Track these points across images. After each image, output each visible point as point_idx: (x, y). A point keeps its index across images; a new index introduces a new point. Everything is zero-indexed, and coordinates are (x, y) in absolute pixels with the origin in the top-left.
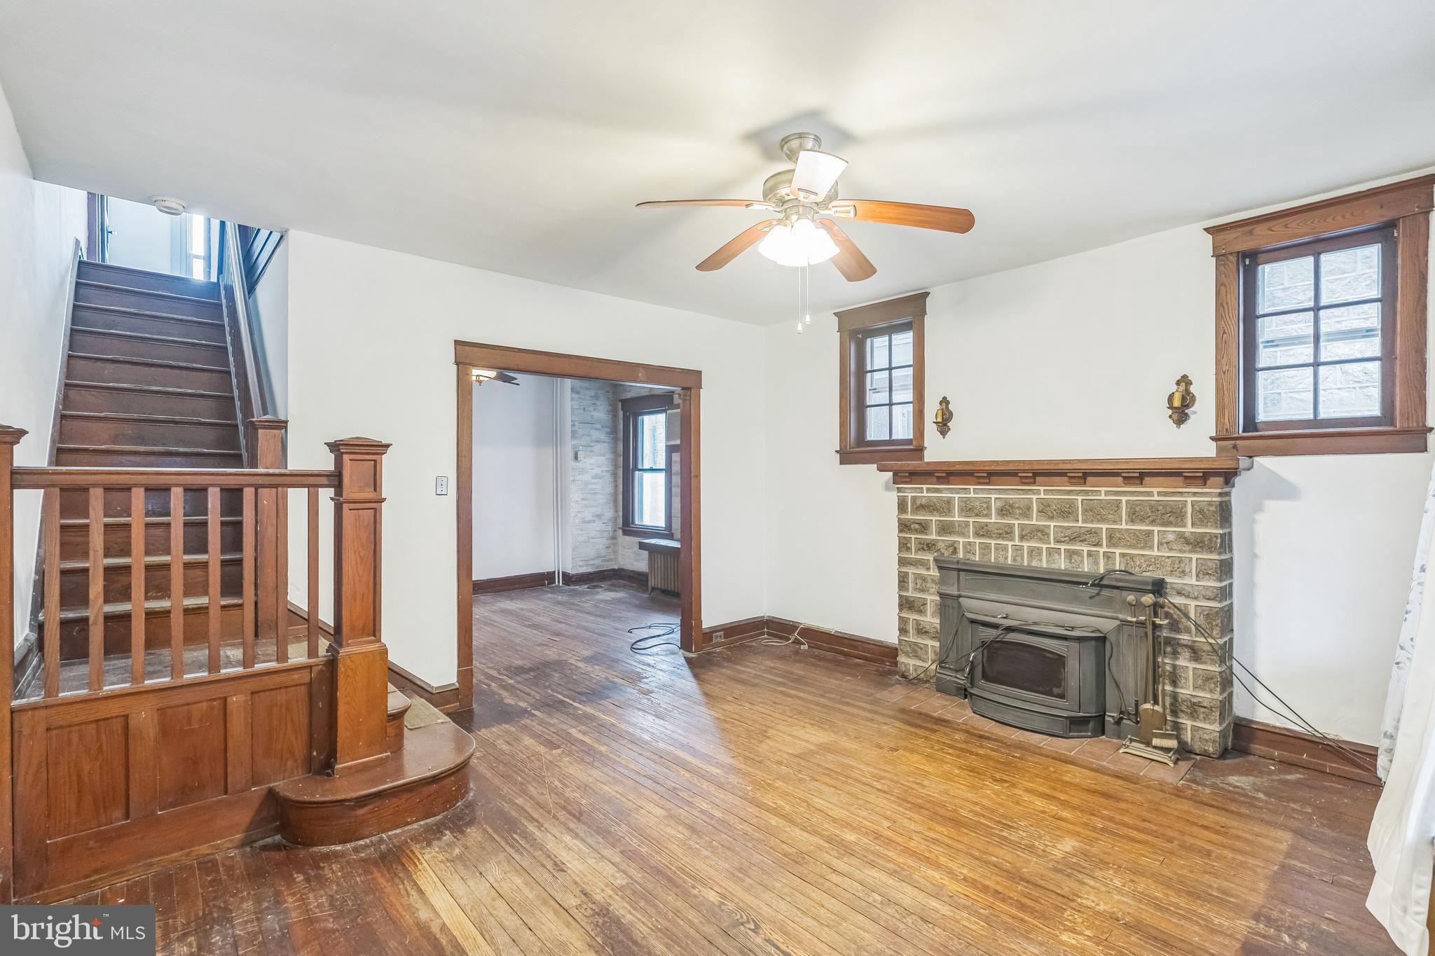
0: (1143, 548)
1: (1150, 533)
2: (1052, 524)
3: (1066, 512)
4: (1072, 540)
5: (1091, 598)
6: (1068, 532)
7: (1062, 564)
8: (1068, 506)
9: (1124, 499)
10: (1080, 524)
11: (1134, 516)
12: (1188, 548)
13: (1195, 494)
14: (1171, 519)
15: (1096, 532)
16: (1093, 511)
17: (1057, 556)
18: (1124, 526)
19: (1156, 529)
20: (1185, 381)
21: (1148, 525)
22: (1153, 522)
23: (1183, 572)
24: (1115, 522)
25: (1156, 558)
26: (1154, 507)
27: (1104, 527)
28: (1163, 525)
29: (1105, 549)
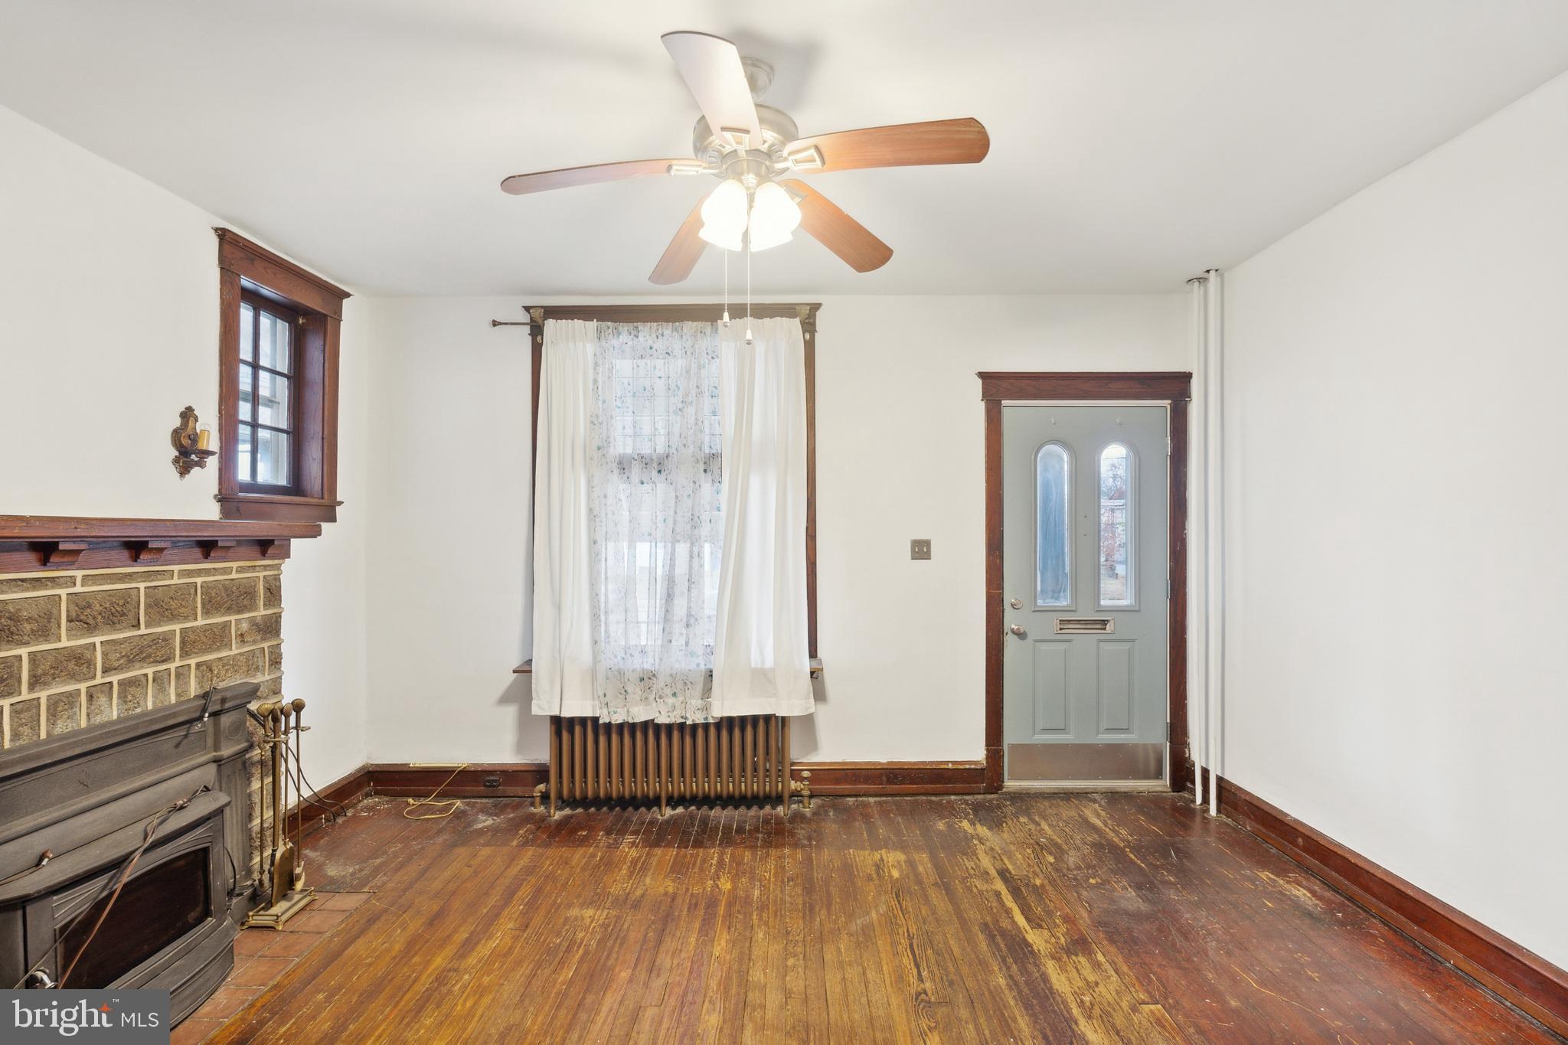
0: (218, 649)
1: (226, 626)
2: (97, 640)
3: (118, 612)
4: (130, 661)
5: (177, 746)
6: (125, 649)
7: (113, 711)
8: (121, 602)
9: (199, 580)
10: (143, 631)
11: (212, 606)
12: (259, 638)
13: (265, 567)
14: (245, 602)
15: (167, 638)
16: (163, 607)
17: (103, 700)
18: (200, 622)
19: (233, 618)
20: (188, 414)
21: (223, 615)
22: (229, 610)
23: (258, 668)
24: (186, 618)
25: (234, 658)
26: (228, 588)
27: (177, 627)
28: (239, 612)
29: (178, 663)
